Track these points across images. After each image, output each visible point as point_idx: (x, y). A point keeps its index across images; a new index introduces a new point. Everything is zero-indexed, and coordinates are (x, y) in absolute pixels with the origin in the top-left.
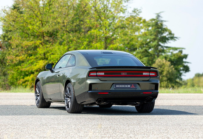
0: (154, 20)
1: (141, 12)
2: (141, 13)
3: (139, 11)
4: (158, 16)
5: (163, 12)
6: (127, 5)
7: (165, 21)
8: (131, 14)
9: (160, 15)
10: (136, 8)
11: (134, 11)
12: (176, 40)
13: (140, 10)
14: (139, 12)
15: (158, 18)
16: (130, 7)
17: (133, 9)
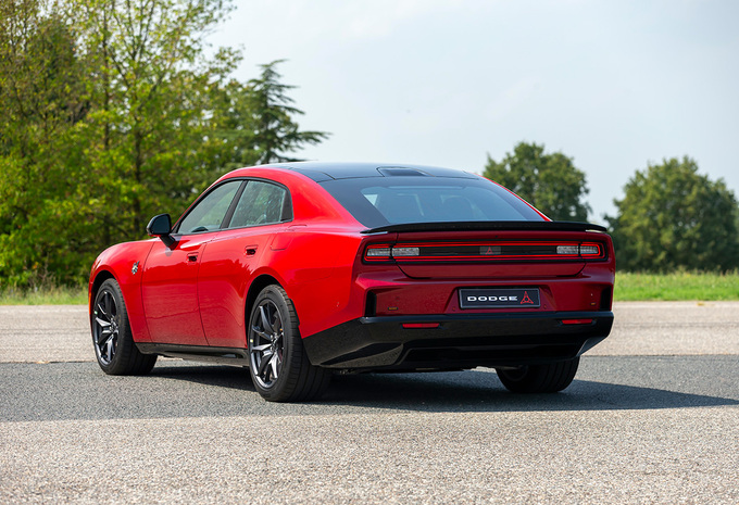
0: (259, 82)
1: (241, 59)
2: (242, 61)
3: (236, 55)
4: (269, 72)
5: (281, 61)
6: (200, 39)
7: (288, 87)
8: (210, 63)
9: (272, 69)
10: (226, 46)
11: (221, 57)
12: (318, 141)
13: (237, 52)
14: (235, 60)
15: (267, 79)
16: (211, 45)
17: (217, 52)
